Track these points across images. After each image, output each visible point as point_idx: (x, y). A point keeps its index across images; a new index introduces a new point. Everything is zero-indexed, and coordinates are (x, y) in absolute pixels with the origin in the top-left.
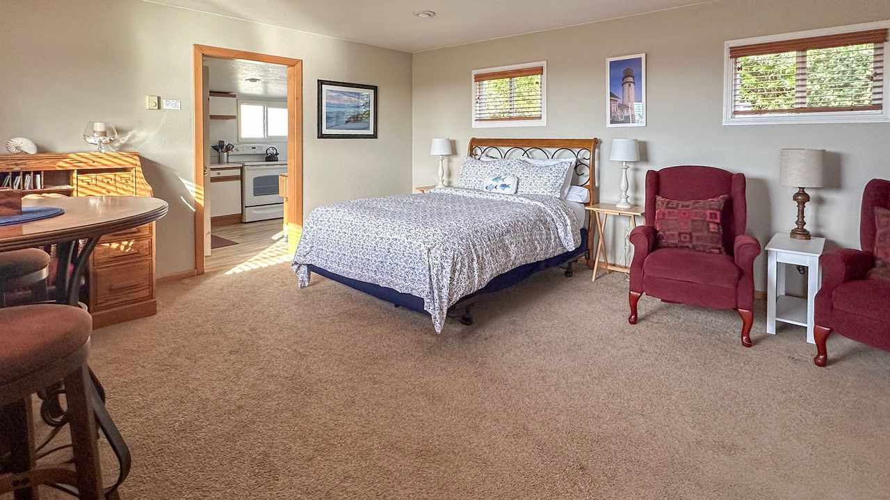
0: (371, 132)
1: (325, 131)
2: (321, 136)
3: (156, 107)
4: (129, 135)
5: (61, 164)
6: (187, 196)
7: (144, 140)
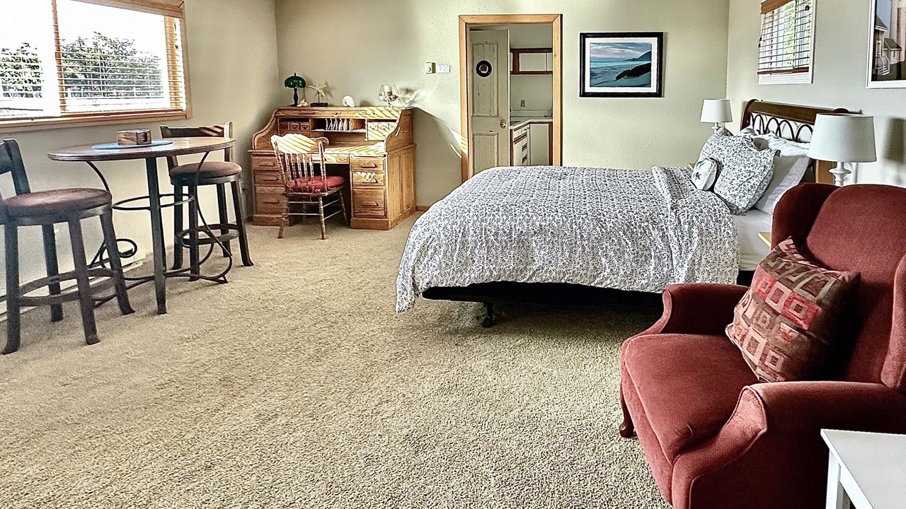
0: (653, 89)
1: (588, 89)
2: (584, 94)
3: (431, 72)
4: (415, 93)
5: (357, 115)
6: (455, 144)
7: (425, 97)
